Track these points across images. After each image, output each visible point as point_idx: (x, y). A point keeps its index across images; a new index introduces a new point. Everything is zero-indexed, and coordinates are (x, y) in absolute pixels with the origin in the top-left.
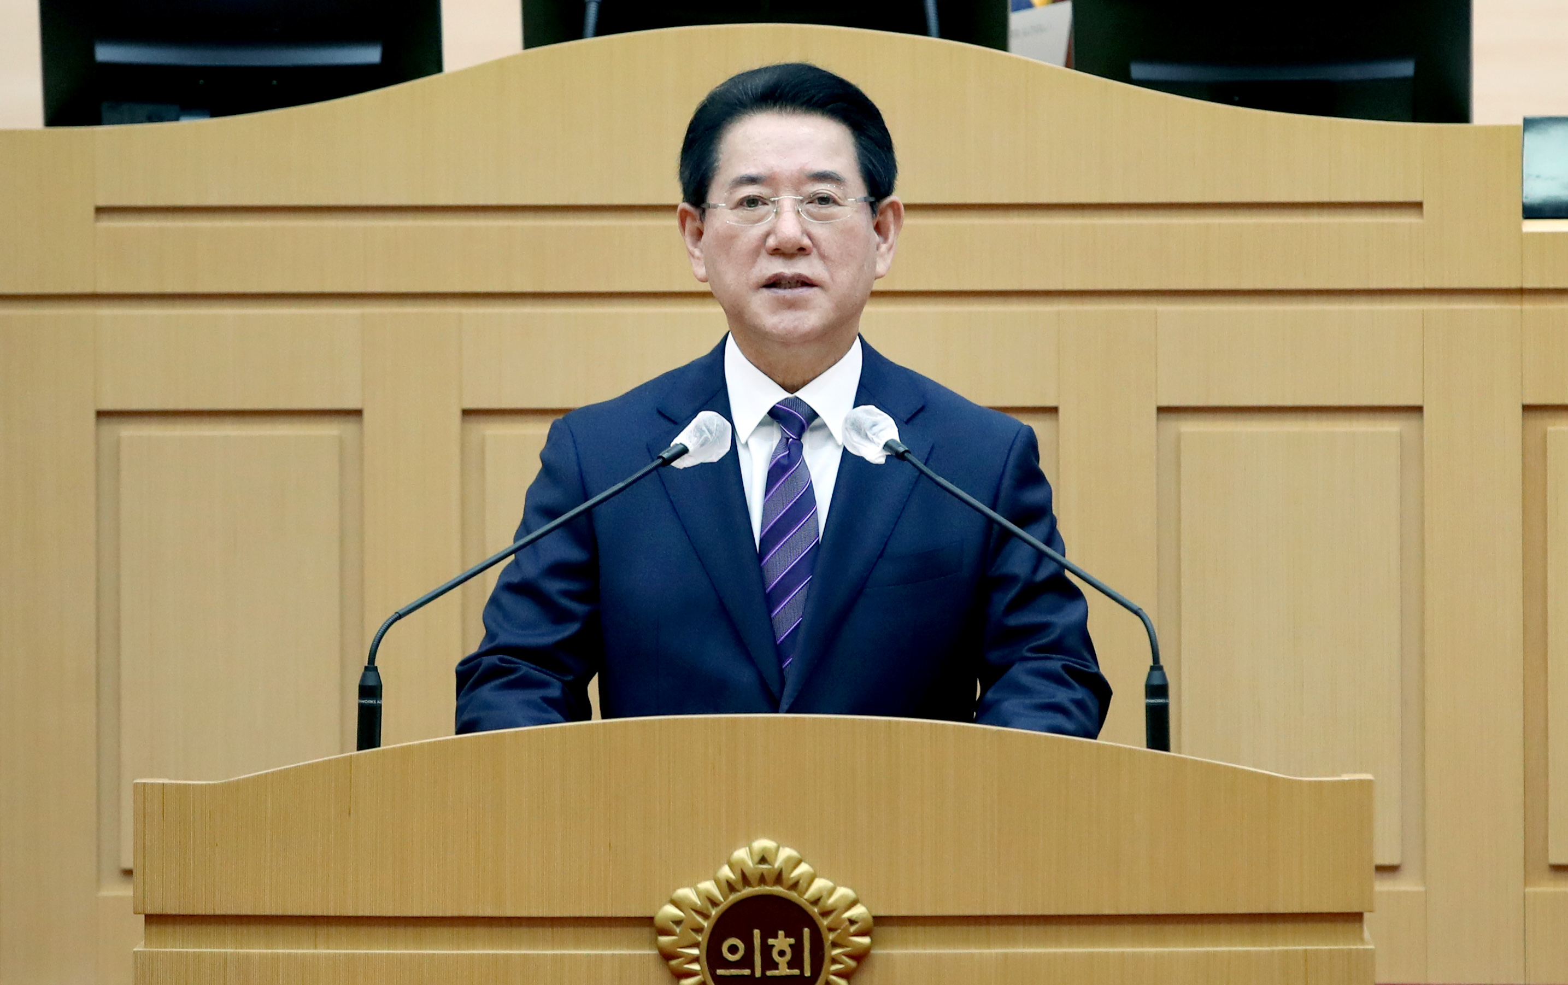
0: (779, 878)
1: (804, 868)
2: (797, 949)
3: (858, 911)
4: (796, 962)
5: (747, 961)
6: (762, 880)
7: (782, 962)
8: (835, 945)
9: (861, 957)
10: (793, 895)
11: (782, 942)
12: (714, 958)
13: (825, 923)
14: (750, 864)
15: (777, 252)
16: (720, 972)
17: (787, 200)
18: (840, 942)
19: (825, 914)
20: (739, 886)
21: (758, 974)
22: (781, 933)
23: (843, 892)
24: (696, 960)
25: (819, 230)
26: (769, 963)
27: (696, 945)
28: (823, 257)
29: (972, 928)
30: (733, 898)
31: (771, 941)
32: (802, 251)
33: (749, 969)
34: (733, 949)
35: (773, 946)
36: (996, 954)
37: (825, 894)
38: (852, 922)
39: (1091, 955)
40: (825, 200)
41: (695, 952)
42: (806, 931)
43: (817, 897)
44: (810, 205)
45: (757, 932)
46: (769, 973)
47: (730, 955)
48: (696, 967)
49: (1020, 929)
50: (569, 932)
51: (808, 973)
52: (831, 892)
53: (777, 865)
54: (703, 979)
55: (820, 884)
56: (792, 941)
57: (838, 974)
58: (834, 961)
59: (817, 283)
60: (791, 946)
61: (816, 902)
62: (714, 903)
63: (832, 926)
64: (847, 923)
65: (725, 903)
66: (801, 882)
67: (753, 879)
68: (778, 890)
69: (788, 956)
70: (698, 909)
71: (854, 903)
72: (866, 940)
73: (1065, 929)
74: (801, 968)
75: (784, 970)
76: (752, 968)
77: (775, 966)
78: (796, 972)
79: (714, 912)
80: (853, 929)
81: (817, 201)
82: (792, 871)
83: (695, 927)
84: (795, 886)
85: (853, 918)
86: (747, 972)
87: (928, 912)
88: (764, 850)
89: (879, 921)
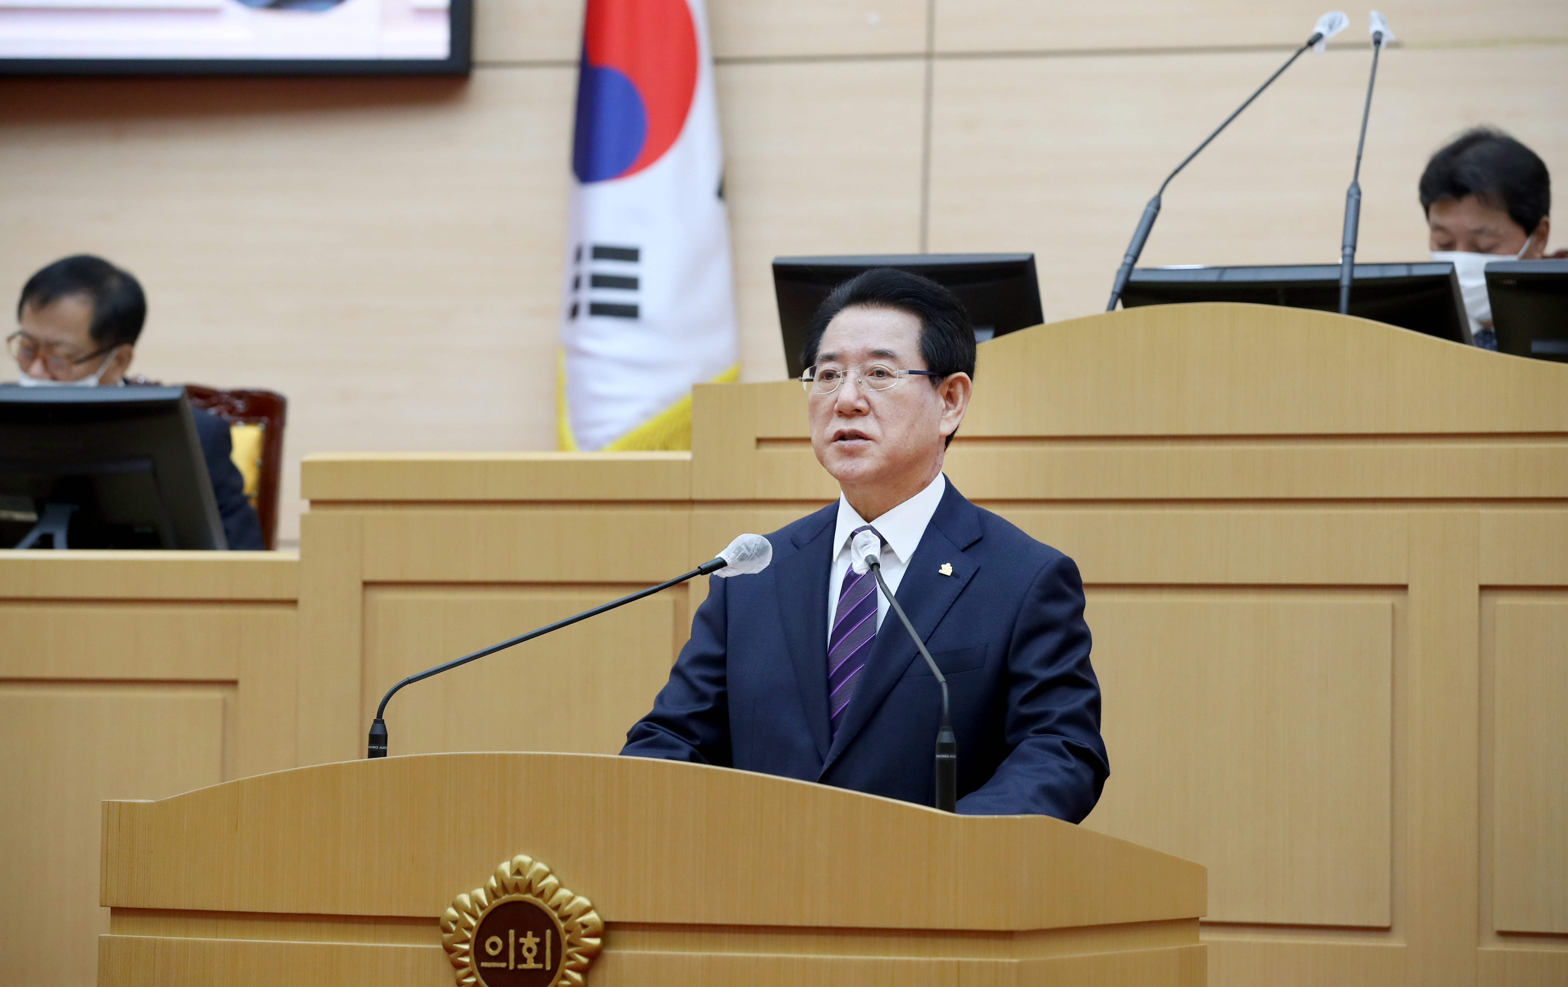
0: (529, 888)
1: (552, 880)
2: (541, 946)
3: (592, 916)
4: (539, 958)
5: (503, 956)
6: (517, 888)
7: (530, 957)
8: (570, 944)
9: (594, 955)
10: (539, 901)
11: (530, 941)
12: (479, 953)
13: (562, 925)
14: (508, 874)
15: (841, 414)
16: (484, 964)
17: (853, 373)
18: (573, 941)
19: (565, 918)
20: (500, 893)
21: (511, 967)
22: (530, 933)
23: (583, 901)
24: (465, 954)
25: (875, 397)
26: (520, 959)
27: (466, 941)
28: (877, 417)
29: (688, 935)
30: (495, 903)
31: (522, 940)
32: (858, 412)
33: (505, 962)
34: (494, 946)
35: (523, 944)
36: (703, 956)
37: (563, 901)
38: (584, 926)
39: (778, 959)
40: (880, 373)
41: (466, 947)
42: (548, 932)
43: (557, 904)
44: (870, 377)
45: (512, 932)
46: (520, 967)
47: (491, 950)
48: (466, 960)
49: (726, 937)
50: (387, 928)
51: (548, 968)
52: (572, 899)
53: (527, 877)
54: (471, 970)
55: (564, 893)
56: (538, 940)
57: (574, 969)
58: (570, 958)
59: (870, 437)
60: (536, 944)
61: (557, 908)
62: (482, 907)
63: (569, 929)
64: (580, 926)
65: (489, 908)
66: (546, 891)
67: (510, 888)
68: (528, 897)
69: (534, 953)
70: (469, 912)
71: (587, 910)
72: (596, 942)
73: (762, 938)
74: (544, 963)
75: (531, 965)
76: (507, 961)
77: (524, 960)
78: (540, 966)
79: (480, 914)
80: (583, 932)
81: (875, 374)
82: (539, 883)
83: (466, 926)
84: (541, 894)
85: (585, 923)
86: (503, 965)
87: (649, 919)
88: (521, 864)
89: (609, 926)
